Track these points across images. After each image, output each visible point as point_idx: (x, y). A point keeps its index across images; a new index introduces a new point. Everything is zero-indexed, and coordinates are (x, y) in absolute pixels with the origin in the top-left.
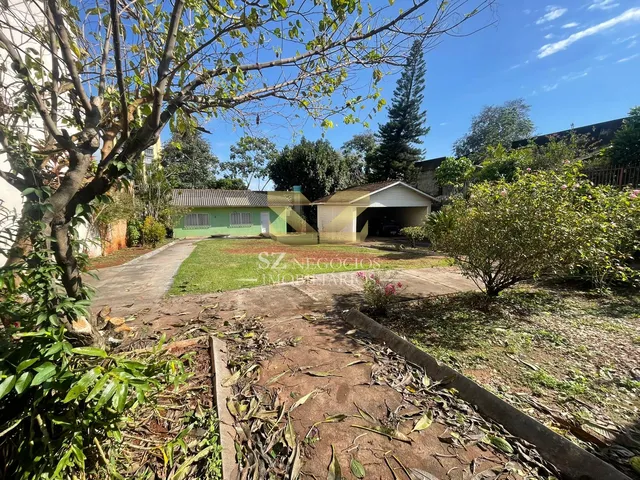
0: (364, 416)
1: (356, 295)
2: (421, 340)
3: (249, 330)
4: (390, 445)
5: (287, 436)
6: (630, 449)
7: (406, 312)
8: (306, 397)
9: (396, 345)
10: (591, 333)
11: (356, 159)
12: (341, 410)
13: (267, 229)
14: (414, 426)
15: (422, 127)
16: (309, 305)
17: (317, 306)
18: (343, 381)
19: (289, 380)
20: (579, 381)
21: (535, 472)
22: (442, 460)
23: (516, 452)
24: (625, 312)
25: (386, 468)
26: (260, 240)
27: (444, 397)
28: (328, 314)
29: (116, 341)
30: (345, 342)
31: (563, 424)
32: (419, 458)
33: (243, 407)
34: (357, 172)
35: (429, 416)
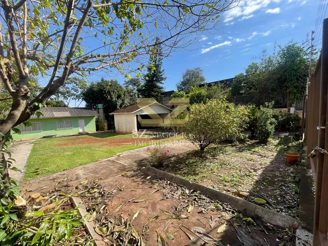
0: (166, 213)
1: (146, 159)
2: (180, 174)
3: (93, 188)
4: (180, 222)
5: (134, 234)
6: (253, 196)
7: (171, 163)
8: (137, 214)
9: (171, 179)
10: (235, 159)
11: (133, 90)
12: (155, 214)
13: (83, 129)
14: (187, 211)
15: (163, 76)
16: (123, 169)
17: (127, 168)
18: (152, 201)
19: (125, 208)
20: (236, 177)
21: (231, 213)
22: (201, 220)
23: (223, 208)
24: (243, 150)
25: (181, 231)
26: (80, 136)
27: (195, 196)
28: (134, 171)
29: (38, 207)
30: (147, 182)
31: (235, 193)
32: (193, 223)
33: (105, 229)
34: (133, 97)
35: (192, 205)
